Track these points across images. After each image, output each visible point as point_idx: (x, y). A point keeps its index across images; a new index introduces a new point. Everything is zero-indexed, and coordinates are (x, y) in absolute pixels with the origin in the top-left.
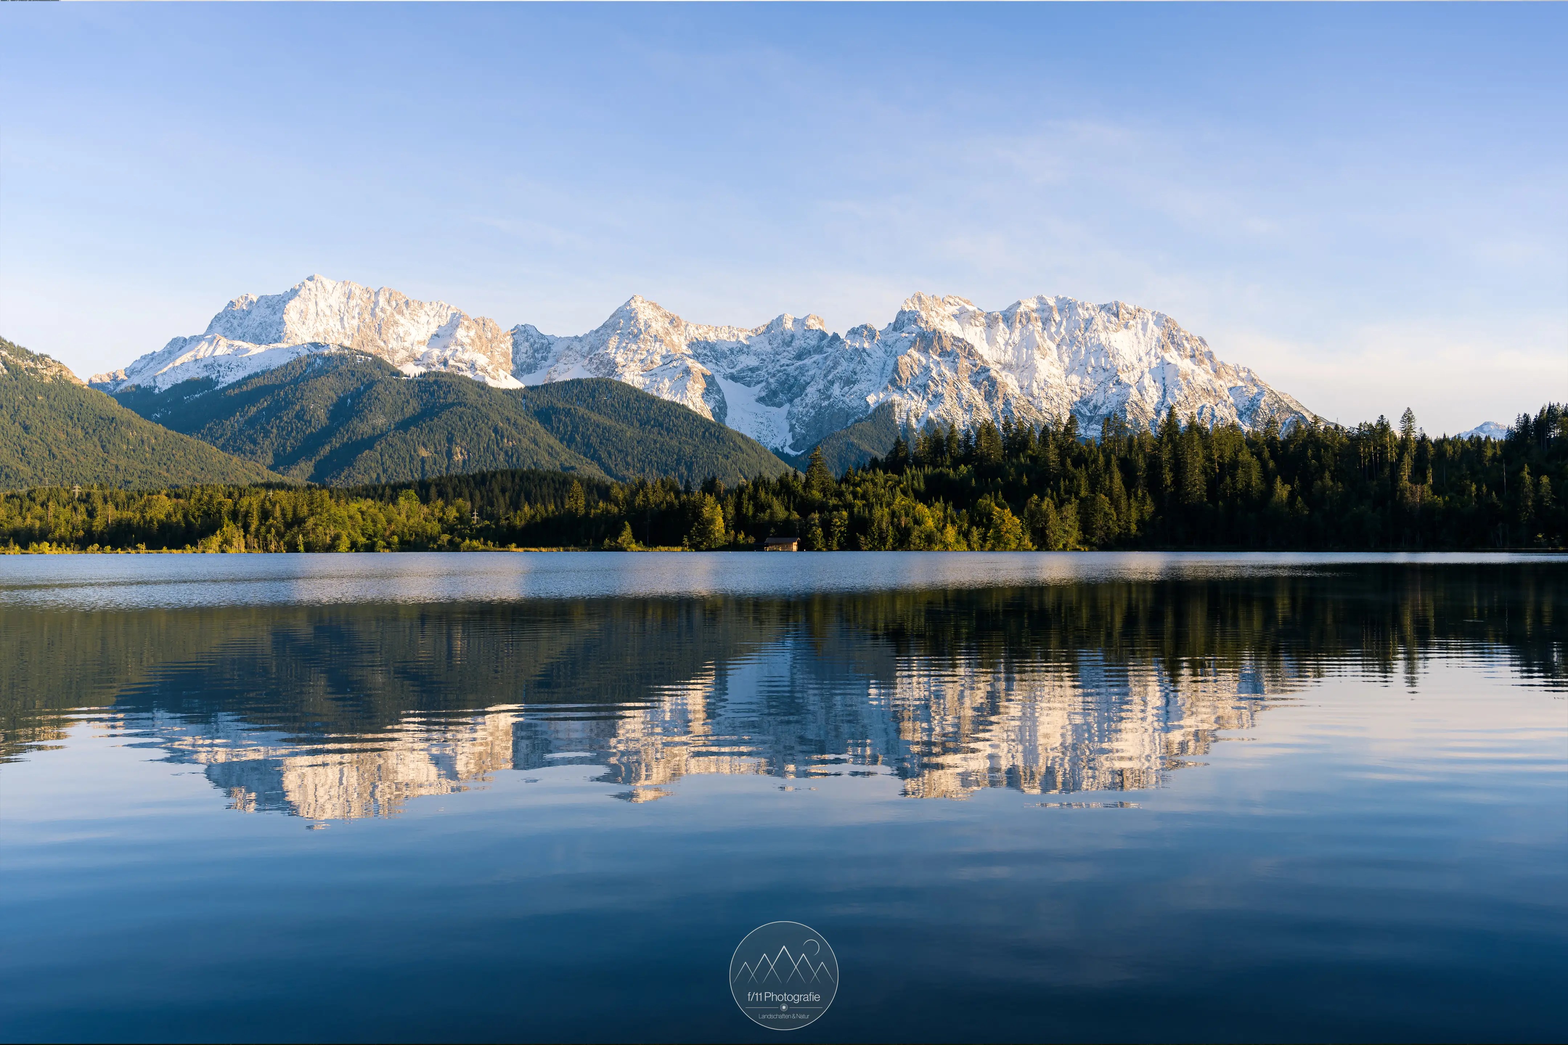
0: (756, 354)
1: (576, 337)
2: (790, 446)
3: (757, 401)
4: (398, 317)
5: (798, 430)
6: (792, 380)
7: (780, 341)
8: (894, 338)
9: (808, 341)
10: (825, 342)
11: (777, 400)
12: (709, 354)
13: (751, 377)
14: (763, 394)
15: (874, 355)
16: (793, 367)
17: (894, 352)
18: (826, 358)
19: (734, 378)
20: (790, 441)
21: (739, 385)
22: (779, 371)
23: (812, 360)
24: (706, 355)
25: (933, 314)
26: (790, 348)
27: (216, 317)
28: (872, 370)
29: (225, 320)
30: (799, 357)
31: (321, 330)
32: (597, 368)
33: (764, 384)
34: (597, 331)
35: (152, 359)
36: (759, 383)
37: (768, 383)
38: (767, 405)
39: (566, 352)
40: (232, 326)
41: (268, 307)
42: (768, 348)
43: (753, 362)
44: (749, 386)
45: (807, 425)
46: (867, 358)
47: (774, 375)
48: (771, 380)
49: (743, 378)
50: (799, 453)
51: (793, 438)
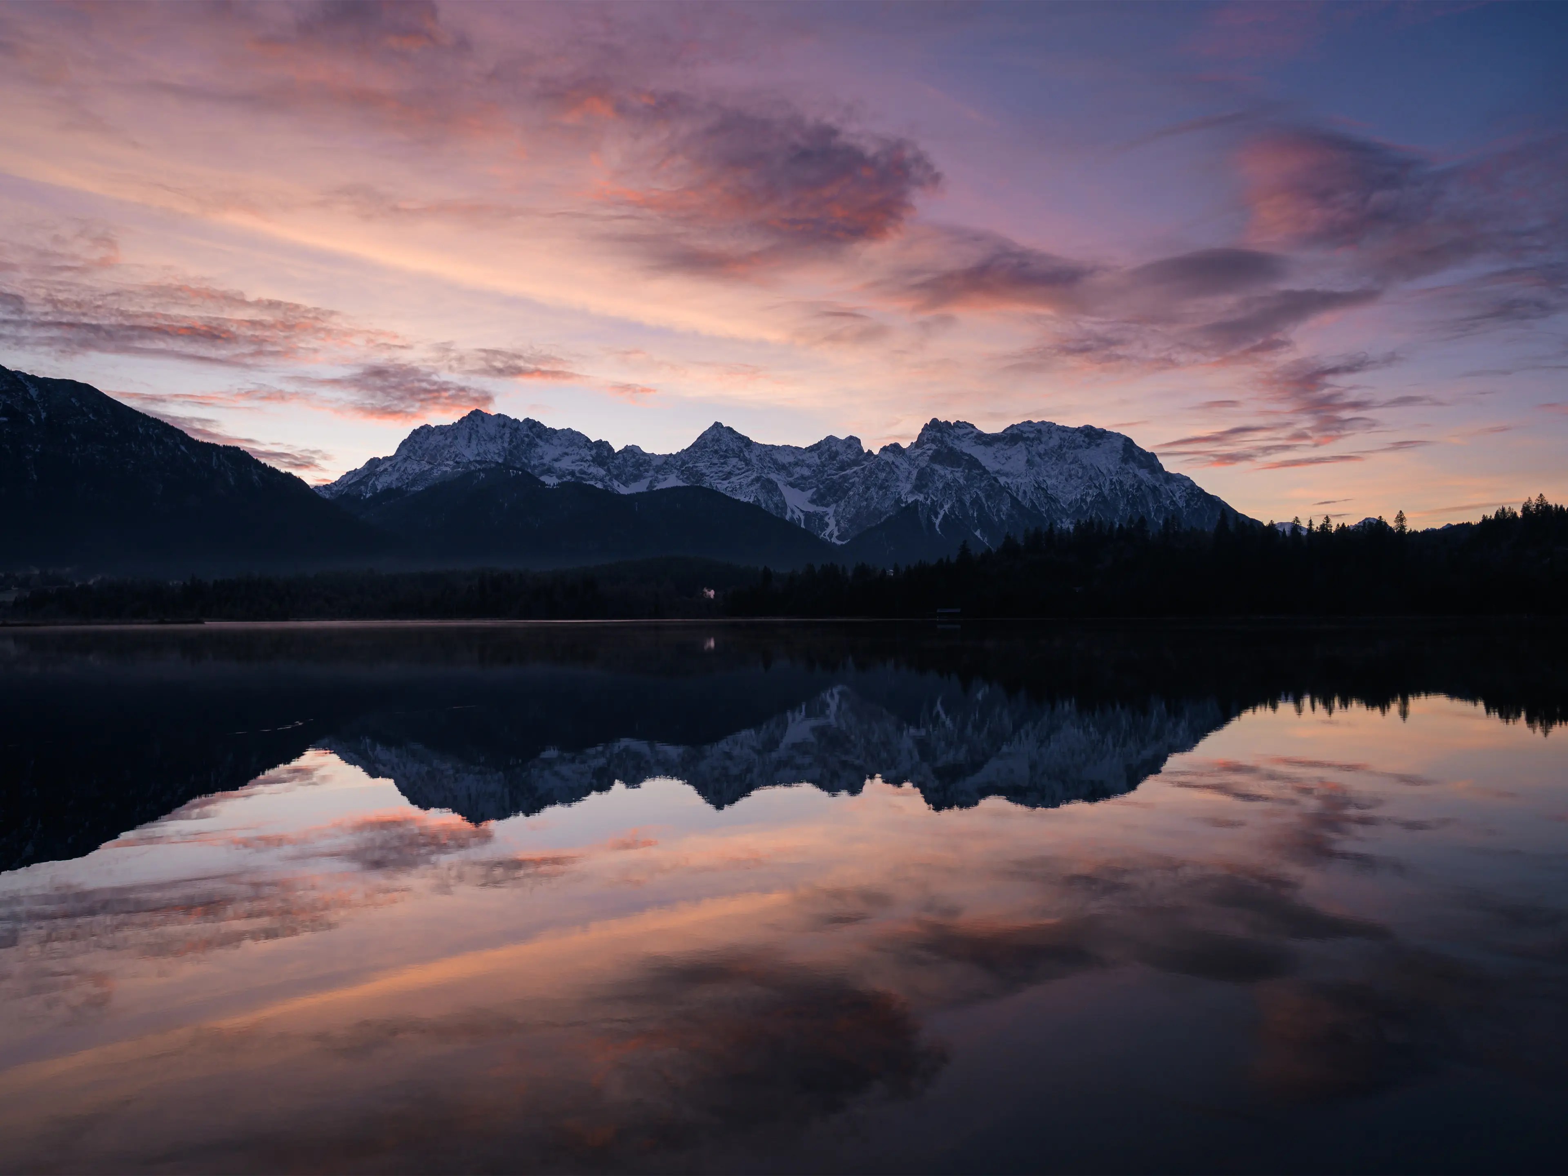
0: (809, 466)
1: (671, 455)
2: (836, 537)
3: (809, 502)
4: (538, 440)
5: (842, 525)
6: (837, 487)
7: (827, 457)
8: (916, 454)
9: (849, 456)
10: (861, 457)
11: (825, 502)
12: (772, 466)
13: (804, 484)
14: (815, 497)
15: (901, 467)
16: (838, 476)
17: (916, 465)
18: (863, 469)
19: (792, 485)
20: (836, 533)
21: (797, 490)
22: (827, 479)
23: (852, 471)
24: (770, 467)
25: (946, 435)
26: (835, 462)
27: (403, 442)
28: (900, 478)
29: (409, 444)
30: (842, 468)
31: (481, 451)
32: (688, 478)
33: (815, 489)
34: (687, 449)
35: (355, 474)
36: (811, 488)
37: (819, 489)
38: (817, 505)
39: (664, 466)
40: (414, 449)
41: (441, 434)
42: (818, 461)
43: (806, 472)
44: (803, 491)
45: (850, 521)
46: (896, 470)
47: (823, 483)
48: (821, 487)
49: (800, 484)
50: (844, 543)
51: (839, 530)
